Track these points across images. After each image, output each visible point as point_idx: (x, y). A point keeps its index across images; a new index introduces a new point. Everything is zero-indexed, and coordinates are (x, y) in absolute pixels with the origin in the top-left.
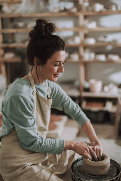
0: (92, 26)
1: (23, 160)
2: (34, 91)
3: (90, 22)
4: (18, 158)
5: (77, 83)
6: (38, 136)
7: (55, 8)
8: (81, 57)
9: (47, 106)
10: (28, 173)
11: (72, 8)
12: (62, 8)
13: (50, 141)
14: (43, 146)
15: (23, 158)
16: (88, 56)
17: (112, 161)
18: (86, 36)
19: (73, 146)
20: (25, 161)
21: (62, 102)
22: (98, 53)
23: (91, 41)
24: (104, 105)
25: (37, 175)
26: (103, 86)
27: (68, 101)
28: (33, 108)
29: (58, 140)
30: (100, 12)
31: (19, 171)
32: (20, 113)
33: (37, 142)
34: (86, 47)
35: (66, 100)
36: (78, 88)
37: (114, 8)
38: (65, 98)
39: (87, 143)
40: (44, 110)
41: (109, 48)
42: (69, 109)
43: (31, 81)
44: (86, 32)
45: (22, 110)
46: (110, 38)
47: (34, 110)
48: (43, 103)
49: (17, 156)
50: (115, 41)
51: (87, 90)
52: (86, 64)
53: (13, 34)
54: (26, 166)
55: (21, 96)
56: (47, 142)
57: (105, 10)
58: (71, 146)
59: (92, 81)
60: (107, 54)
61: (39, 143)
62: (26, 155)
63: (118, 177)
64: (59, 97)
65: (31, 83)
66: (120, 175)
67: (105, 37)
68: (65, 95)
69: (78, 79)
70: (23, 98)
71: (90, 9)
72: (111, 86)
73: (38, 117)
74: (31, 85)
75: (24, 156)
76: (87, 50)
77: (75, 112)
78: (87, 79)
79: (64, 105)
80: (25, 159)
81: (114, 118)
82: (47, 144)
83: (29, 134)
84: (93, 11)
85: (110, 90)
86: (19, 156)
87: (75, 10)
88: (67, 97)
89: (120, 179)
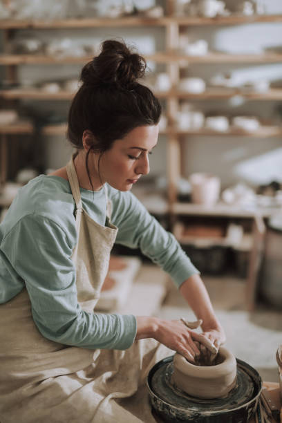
0: (198, 49)
1: (36, 364)
2: (77, 207)
3: (193, 42)
4: (25, 360)
5: (162, 183)
6: (78, 311)
7: (113, 7)
8: (171, 123)
9: (104, 244)
10: (48, 395)
11: (152, 8)
12: (129, 9)
13: (103, 320)
14: (89, 334)
15: (37, 360)
16: (188, 120)
17: (241, 365)
18: (183, 74)
19: (155, 328)
20: (40, 366)
21: (136, 230)
22: (210, 113)
23: (195, 86)
24: (224, 234)
25: (70, 400)
26: (223, 189)
27: (151, 228)
28: (73, 247)
29: (120, 316)
30: (217, 17)
31: (26, 390)
32: (43, 257)
33: (77, 324)
34: (182, 100)
35: (146, 225)
36: (165, 195)
37: (248, 10)
38: (144, 222)
39: (185, 324)
40: (96, 254)
41: (237, 101)
42: (152, 247)
43: (71, 183)
44: (183, 63)
45: (48, 251)
46: (239, 78)
47: (73, 251)
48: (96, 237)
49: (23, 355)
50: (249, 87)
51: (185, 198)
52: (183, 139)
53: (14, 68)
54: (44, 378)
55: (48, 219)
56: (99, 324)
57: (226, 14)
58: (151, 328)
59: (197, 179)
60: (231, 115)
61: (81, 326)
62: (44, 355)
63: (255, 401)
64: (131, 219)
65: (72, 187)
66: (260, 397)
67: (228, 77)
68: (145, 215)
69: (165, 172)
70: (52, 223)
71: (193, 11)
72: (240, 189)
73: (82, 268)
74: (71, 193)
75: (39, 356)
76: (186, 107)
77: (165, 253)
78: (185, 173)
79: (142, 237)
80: (43, 363)
81: (247, 264)
82: (99, 328)
83: (60, 306)
84: (200, 15)
85: (237, 198)
86: (29, 355)
87: (157, 13)
88: (149, 218)
89: (258, 405)
